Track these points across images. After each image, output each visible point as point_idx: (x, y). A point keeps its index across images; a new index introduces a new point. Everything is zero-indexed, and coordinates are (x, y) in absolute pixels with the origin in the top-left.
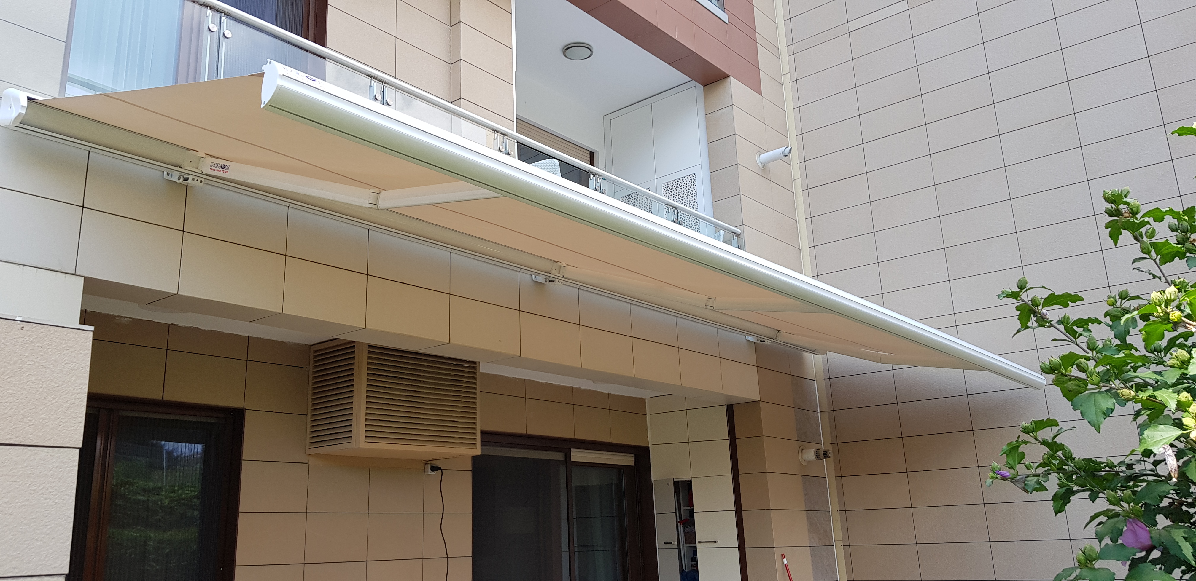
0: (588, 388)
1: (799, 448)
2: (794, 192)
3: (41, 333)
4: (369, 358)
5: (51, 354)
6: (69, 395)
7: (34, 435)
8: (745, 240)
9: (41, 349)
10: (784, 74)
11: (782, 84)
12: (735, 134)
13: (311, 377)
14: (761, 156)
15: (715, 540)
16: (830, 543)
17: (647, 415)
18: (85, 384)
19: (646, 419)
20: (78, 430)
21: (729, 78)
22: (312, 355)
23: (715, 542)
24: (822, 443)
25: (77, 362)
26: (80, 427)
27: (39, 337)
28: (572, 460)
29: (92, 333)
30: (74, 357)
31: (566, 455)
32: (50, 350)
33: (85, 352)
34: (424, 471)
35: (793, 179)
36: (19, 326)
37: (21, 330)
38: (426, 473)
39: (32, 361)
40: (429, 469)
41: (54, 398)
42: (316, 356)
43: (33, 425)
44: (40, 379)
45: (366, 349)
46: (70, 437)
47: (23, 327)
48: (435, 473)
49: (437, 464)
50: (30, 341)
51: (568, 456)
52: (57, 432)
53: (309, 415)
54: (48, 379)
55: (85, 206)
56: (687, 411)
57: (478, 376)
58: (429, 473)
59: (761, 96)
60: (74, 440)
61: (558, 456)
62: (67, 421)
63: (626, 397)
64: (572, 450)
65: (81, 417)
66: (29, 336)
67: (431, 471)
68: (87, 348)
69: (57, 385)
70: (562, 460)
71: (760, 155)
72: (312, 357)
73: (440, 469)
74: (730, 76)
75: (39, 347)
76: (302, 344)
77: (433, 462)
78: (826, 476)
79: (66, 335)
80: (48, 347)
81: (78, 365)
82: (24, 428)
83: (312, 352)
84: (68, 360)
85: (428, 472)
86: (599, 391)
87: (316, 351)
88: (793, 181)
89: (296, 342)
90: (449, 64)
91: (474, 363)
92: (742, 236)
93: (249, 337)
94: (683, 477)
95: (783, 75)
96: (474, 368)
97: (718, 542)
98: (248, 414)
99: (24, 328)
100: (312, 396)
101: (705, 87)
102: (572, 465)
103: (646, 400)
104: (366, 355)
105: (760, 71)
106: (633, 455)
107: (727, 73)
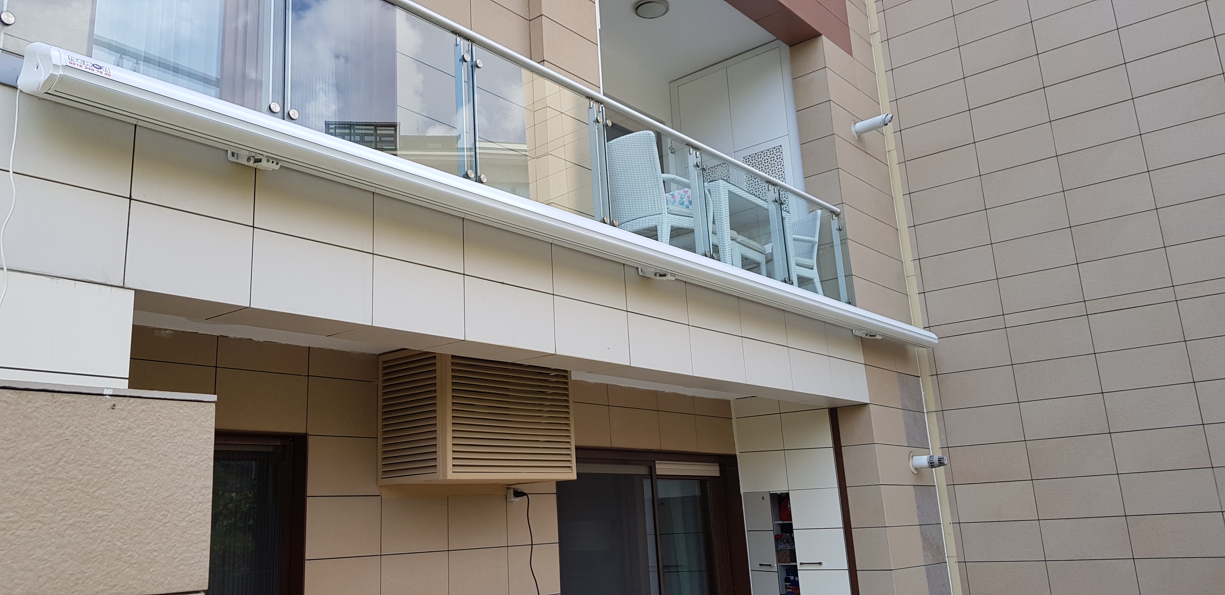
0: (672, 391)
1: (910, 454)
2: (889, 165)
3: (142, 412)
4: (453, 370)
5: (157, 444)
6: (186, 508)
7: (138, 580)
8: (846, 220)
9: (143, 438)
10: (872, 32)
11: (871, 44)
12: (830, 100)
13: (381, 392)
14: (857, 125)
15: (820, 562)
16: (943, 560)
17: (733, 419)
18: (208, 487)
19: (732, 423)
20: (202, 562)
21: (820, 37)
22: (381, 367)
23: (820, 563)
24: (930, 447)
25: (196, 453)
26: (205, 557)
27: (139, 418)
28: (657, 474)
29: (214, 405)
30: (191, 446)
31: (651, 467)
32: (156, 438)
33: (205, 437)
34: (506, 497)
35: (887, 151)
36: (109, 404)
37: (112, 410)
38: (508, 500)
39: (131, 458)
40: (512, 495)
41: (165, 516)
42: (385, 368)
43: (135, 563)
44: (144, 487)
45: (450, 361)
46: (190, 575)
47: (115, 405)
48: (518, 499)
49: (521, 488)
50: (126, 426)
51: (652, 469)
52: (172, 570)
53: (380, 438)
54: (156, 485)
55: (133, 197)
56: (781, 414)
57: (570, 386)
58: (513, 500)
59: (852, 57)
60: (196, 581)
61: (642, 470)
62: (186, 550)
63: (711, 399)
64: (656, 462)
65: (204, 541)
66: (124, 419)
67: (514, 497)
68: (209, 429)
69: (168, 494)
70: (647, 473)
71: (855, 124)
72: (381, 369)
73: (525, 494)
74: (821, 35)
75: (140, 435)
76: (369, 353)
77: (515, 486)
78: (936, 485)
79: (177, 412)
80: (153, 434)
81: (196, 458)
82: (123, 570)
83: (380, 363)
84: (181, 452)
85: (511, 499)
86: (683, 393)
87: (385, 362)
88: (887, 153)
89: (363, 351)
90: (527, 21)
91: (566, 371)
92: (841, 216)
93: (309, 347)
94: (779, 488)
95: (871, 34)
96: (566, 377)
97: (823, 563)
98: (310, 440)
99: (116, 407)
100: (382, 416)
101: (791, 47)
102: (658, 479)
103: (731, 402)
104: (449, 367)
105: (850, 29)
106: (718, 464)
107: (819, 31)
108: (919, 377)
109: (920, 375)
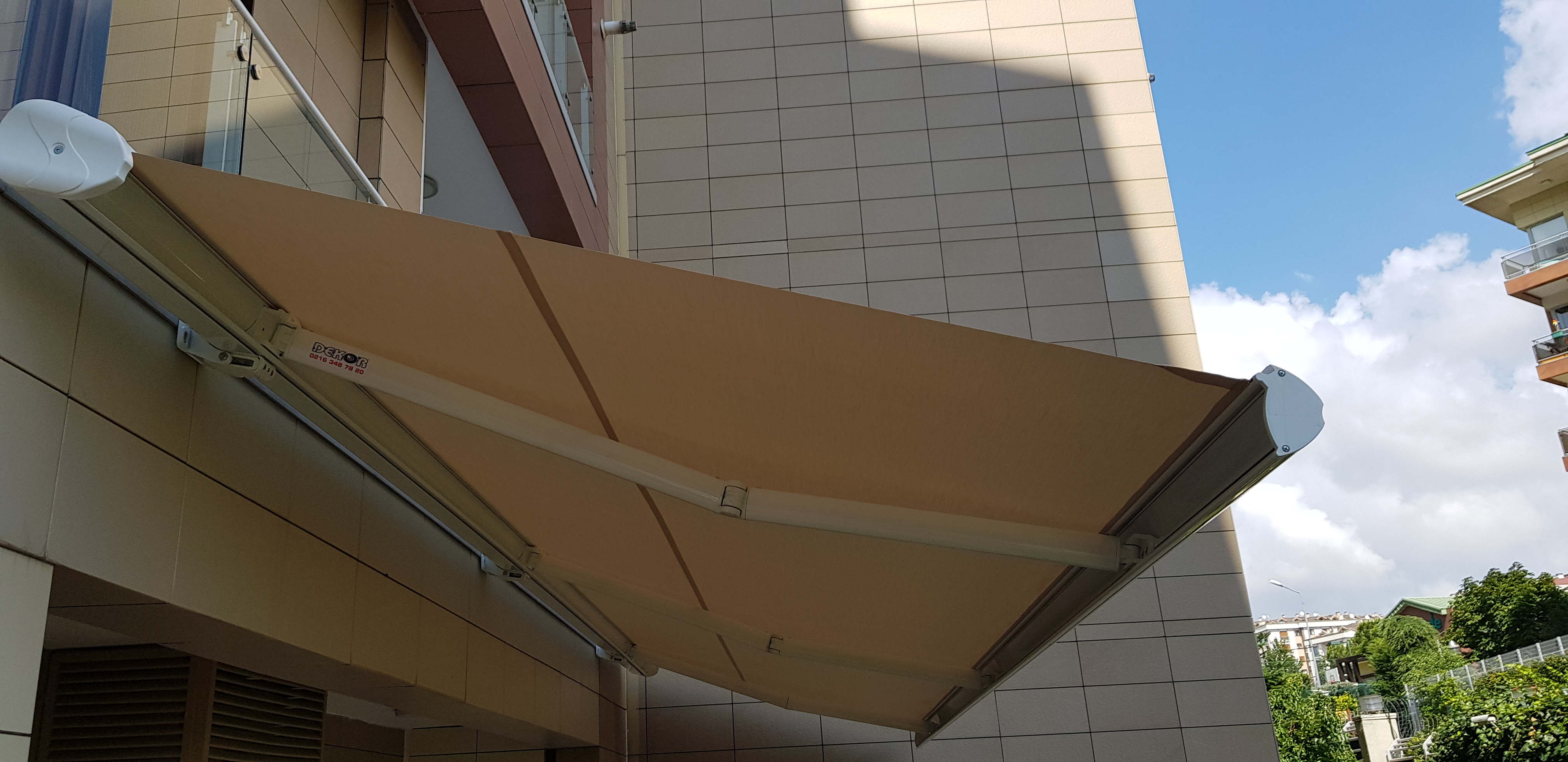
45: (213, 677)
55: (70, 394)
56: (478, 754)
103: (406, 732)
108: (625, 709)
109: (626, 708)
